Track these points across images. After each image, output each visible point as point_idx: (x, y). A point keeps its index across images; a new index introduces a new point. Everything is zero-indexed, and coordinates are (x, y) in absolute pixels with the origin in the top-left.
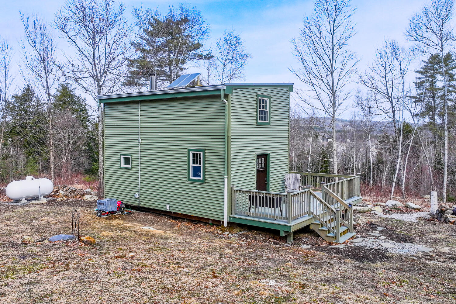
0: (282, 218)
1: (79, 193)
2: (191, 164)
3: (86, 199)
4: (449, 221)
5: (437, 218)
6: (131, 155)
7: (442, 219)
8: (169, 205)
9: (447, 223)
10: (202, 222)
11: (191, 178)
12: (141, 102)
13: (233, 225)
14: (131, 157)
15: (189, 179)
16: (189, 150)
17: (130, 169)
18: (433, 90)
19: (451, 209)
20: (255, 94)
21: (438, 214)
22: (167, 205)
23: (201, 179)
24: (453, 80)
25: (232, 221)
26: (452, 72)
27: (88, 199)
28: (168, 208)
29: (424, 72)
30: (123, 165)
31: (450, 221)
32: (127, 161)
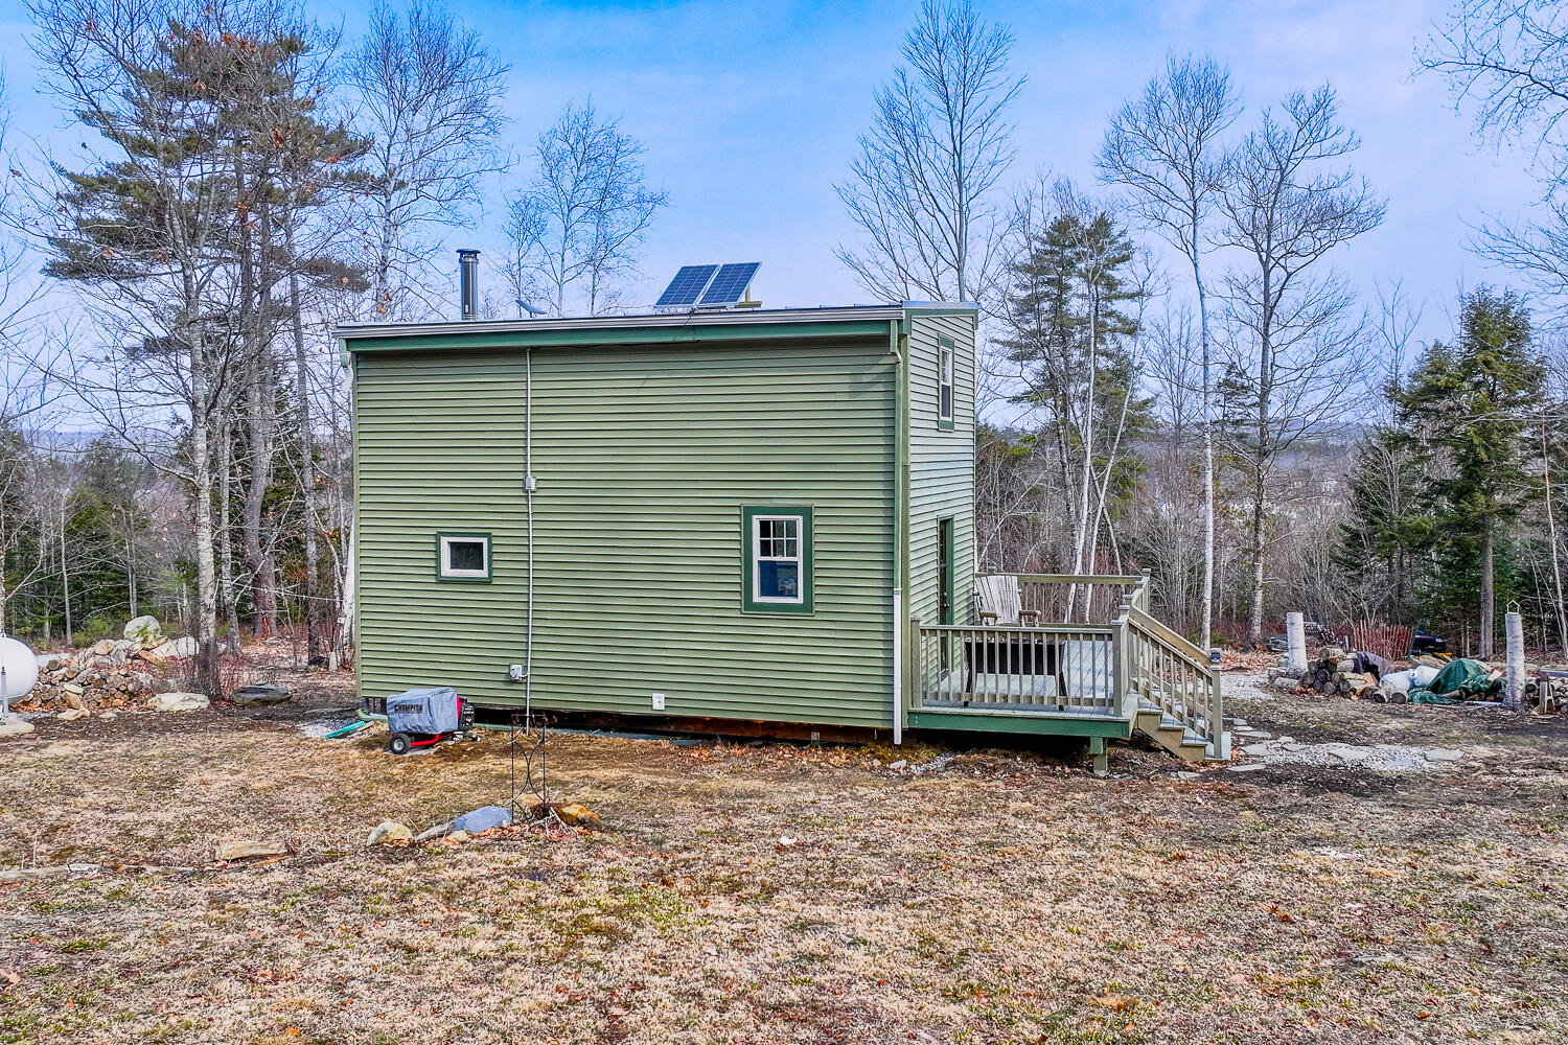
0: (1094, 701)
1: (118, 689)
2: (757, 556)
3: (164, 708)
4: (1351, 690)
5: (1311, 686)
6: (489, 536)
7: (1330, 686)
8: (663, 696)
9: (1344, 694)
10: (781, 740)
11: (757, 598)
12: (535, 351)
13: (922, 737)
14: (490, 542)
15: (749, 604)
16: (749, 512)
17: (487, 582)
18: (1063, 327)
19: (1349, 657)
20: (934, 334)
21: (1316, 673)
22: (655, 695)
23: (800, 600)
24: (1117, 297)
25: (918, 724)
26: (1111, 272)
27: (176, 709)
28: (659, 703)
29: (1036, 268)
30: (447, 570)
31: (1354, 691)
32: (466, 554)
